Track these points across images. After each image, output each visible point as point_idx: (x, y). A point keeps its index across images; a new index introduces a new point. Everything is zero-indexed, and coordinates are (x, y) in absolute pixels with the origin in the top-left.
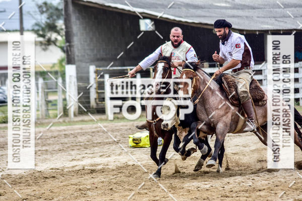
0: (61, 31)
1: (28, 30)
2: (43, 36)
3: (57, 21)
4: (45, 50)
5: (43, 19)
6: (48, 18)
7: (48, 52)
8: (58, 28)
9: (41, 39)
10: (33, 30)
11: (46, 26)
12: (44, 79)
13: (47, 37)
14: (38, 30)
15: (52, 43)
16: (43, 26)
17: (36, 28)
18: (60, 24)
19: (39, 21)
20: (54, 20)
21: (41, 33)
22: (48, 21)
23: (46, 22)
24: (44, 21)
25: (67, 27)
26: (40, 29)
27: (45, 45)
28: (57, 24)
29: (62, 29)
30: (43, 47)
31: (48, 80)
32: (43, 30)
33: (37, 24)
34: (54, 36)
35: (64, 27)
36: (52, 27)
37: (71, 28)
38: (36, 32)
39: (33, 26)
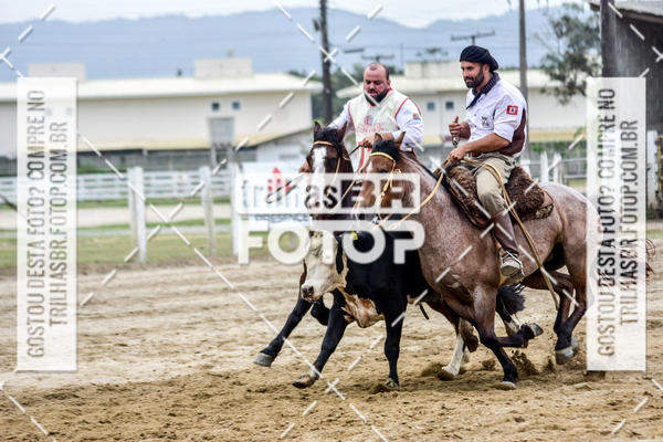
0: (594, 69)
1: (534, 68)
2: (561, 78)
3: (587, 51)
4: (564, 102)
5: (561, 47)
6: (571, 45)
7: (569, 107)
8: (589, 64)
9: (558, 84)
10: (542, 67)
11: (566, 61)
12: (562, 155)
13: (568, 80)
14: (552, 68)
15: (578, 91)
16: (561, 59)
17: (548, 63)
18: (593, 55)
19: (555, 50)
20: (582, 50)
21: (557, 72)
22: (571, 51)
23: (567, 52)
24: (562, 52)
25: (605, 61)
26: (556, 65)
27: (564, 93)
28: (586, 56)
29: (596, 65)
30: (561, 97)
31: (568, 157)
32: (561, 66)
33: (549, 57)
34: (581, 77)
35: (599, 60)
36: (578, 62)
37: (613, 62)
38: (549, 71)
39: (542, 60)
